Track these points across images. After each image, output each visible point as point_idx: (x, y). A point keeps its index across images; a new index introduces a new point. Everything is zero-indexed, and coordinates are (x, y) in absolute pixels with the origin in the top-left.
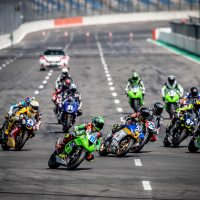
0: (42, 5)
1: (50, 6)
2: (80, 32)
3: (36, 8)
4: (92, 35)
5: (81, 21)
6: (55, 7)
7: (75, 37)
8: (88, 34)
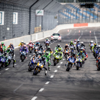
0: (68, 16)
1: (72, 17)
2: (86, 30)
3: (65, 17)
4: (92, 32)
5: (87, 25)
6: (74, 17)
7: (83, 33)
8: (90, 32)
